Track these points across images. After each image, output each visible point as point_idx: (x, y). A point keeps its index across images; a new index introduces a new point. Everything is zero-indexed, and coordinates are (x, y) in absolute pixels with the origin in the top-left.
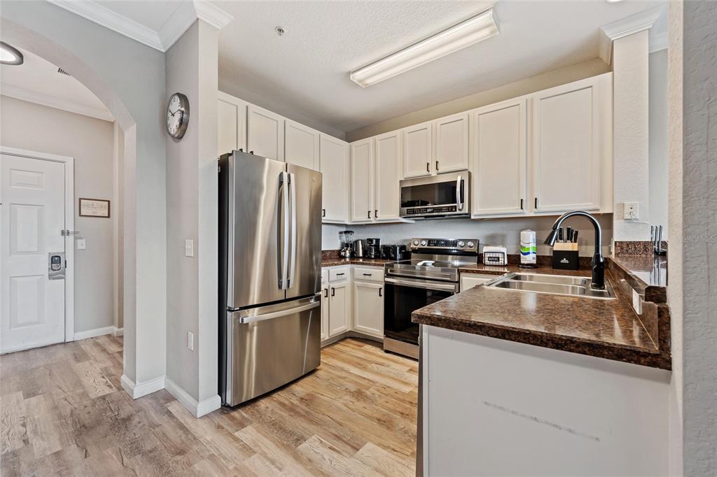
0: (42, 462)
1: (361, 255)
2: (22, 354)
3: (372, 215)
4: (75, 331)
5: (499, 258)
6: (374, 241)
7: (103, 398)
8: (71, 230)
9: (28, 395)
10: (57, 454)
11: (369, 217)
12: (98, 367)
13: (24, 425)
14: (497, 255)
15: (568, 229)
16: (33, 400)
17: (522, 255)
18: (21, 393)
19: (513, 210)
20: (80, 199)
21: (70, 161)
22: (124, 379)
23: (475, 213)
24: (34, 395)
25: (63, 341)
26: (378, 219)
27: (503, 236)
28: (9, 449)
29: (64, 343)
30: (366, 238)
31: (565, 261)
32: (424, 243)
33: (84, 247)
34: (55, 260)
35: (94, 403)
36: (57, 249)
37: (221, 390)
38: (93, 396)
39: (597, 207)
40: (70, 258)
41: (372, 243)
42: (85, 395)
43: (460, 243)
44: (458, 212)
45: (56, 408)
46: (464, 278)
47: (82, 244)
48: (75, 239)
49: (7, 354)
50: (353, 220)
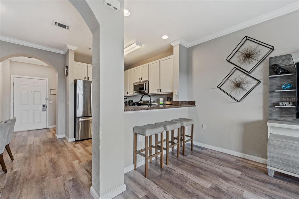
0: (36, 146)
2: (36, 131)
4: (49, 126)
6: (131, 101)
7: (51, 138)
8: (48, 98)
9: (35, 137)
10: (39, 145)
11: (128, 94)
12: (52, 133)
13: (34, 141)
15: (169, 98)
16: (36, 138)
18: (34, 137)
20: (50, 90)
21: (48, 79)
22: (56, 135)
23: (150, 93)
24: (37, 137)
25: (46, 128)
26: (130, 94)
28: (30, 144)
29: (46, 129)
32: (142, 102)
33: (51, 103)
34: (44, 106)
35: (48, 139)
36: (44, 103)
37: (75, 137)
38: (48, 138)
40: (47, 106)
42: (47, 137)
44: (145, 93)
45: (40, 139)
47: (51, 102)
48: (49, 100)
49: (32, 130)
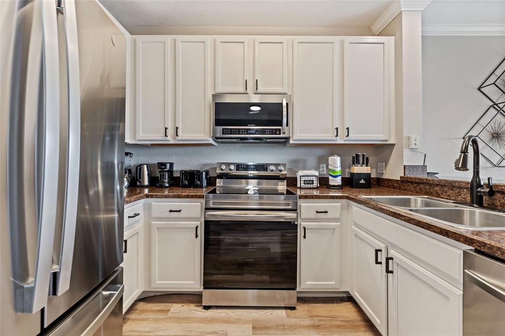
1: (146, 183)
3: (170, 132)
5: (313, 181)
6: (168, 165)
11: (166, 136)
14: (311, 178)
15: (363, 155)
17: (330, 178)
19: (327, 137)
23: (295, 138)
26: (179, 138)
27: (305, 161)
30: (156, 162)
31: (362, 181)
32: (232, 167)
39: (384, 138)
41: (165, 168)
43: (272, 168)
44: (282, 135)
46: (302, 204)
50: (138, 138)
